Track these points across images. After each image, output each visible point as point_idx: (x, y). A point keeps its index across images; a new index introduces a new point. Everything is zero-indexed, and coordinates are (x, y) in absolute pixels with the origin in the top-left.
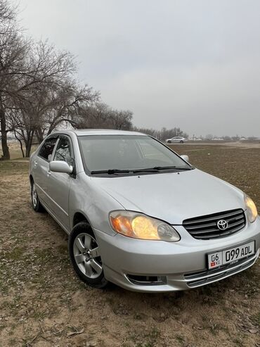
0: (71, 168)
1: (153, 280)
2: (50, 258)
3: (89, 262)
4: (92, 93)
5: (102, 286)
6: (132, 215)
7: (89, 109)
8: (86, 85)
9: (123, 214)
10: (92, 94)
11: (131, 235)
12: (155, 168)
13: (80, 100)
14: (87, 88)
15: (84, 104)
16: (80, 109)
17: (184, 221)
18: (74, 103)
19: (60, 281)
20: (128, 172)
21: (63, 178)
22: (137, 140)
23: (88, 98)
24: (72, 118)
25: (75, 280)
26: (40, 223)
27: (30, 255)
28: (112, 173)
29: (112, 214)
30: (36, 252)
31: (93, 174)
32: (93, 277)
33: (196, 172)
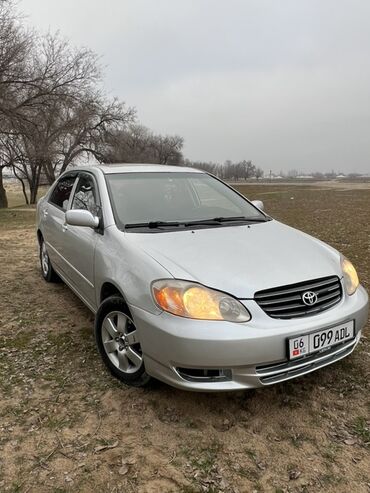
0: (96, 220)
1: (213, 374)
2: (70, 346)
3: (124, 351)
4: (125, 111)
5: (143, 384)
6: (183, 285)
7: (120, 134)
8: (116, 99)
9: (172, 284)
11: (182, 314)
12: (215, 220)
13: (107, 120)
14: (116, 103)
15: (113, 127)
16: (107, 134)
17: (256, 294)
18: (99, 125)
19: (84, 377)
20: (177, 225)
21: (85, 234)
22: (190, 180)
23: (119, 118)
24: (96, 148)
25: (105, 376)
26: (53, 298)
27: (41, 342)
28: (154, 227)
29: (156, 285)
30: (49, 338)
31: (128, 228)
32: (129, 371)
33: (274, 225)
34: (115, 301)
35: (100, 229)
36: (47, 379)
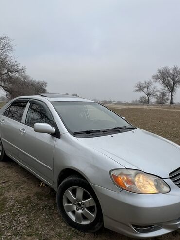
2: (33, 206)
3: (80, 211)
7: (17, 78)
8: (15, 62)
10: (20, 68)
12: (115, 128)
13: (11, 71)
14: (16, 64)
16: (10, 78)
17: (170, 174)
18: (6, 73)
19: (52, 229)
23: (17, 71)
27: (13, 206)
28: (89, 134)
29: (113, 173)
32: (84, 223)
34: (75, 180)
35: (57, 135)
36: (28, 235)
